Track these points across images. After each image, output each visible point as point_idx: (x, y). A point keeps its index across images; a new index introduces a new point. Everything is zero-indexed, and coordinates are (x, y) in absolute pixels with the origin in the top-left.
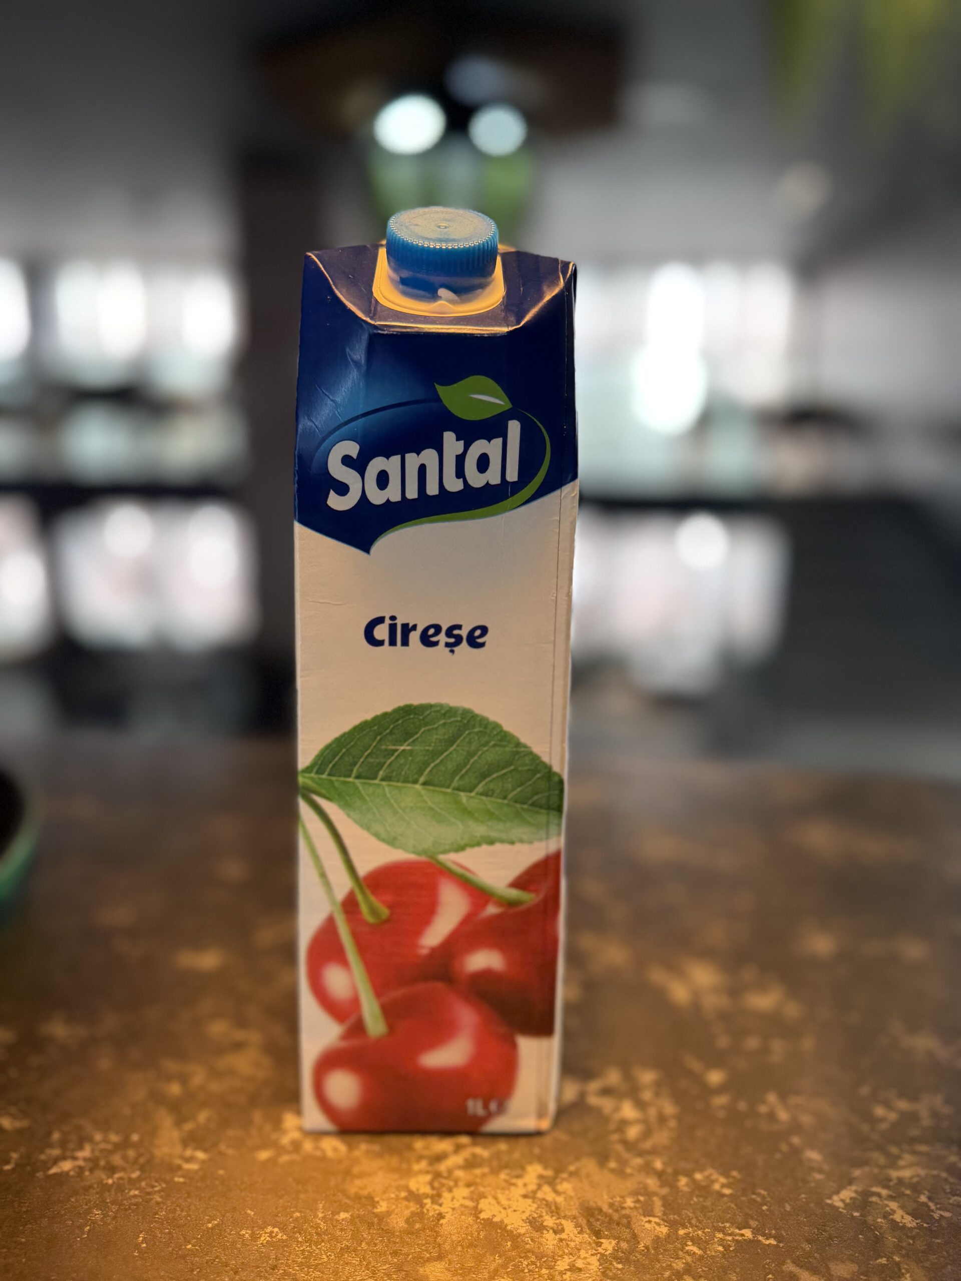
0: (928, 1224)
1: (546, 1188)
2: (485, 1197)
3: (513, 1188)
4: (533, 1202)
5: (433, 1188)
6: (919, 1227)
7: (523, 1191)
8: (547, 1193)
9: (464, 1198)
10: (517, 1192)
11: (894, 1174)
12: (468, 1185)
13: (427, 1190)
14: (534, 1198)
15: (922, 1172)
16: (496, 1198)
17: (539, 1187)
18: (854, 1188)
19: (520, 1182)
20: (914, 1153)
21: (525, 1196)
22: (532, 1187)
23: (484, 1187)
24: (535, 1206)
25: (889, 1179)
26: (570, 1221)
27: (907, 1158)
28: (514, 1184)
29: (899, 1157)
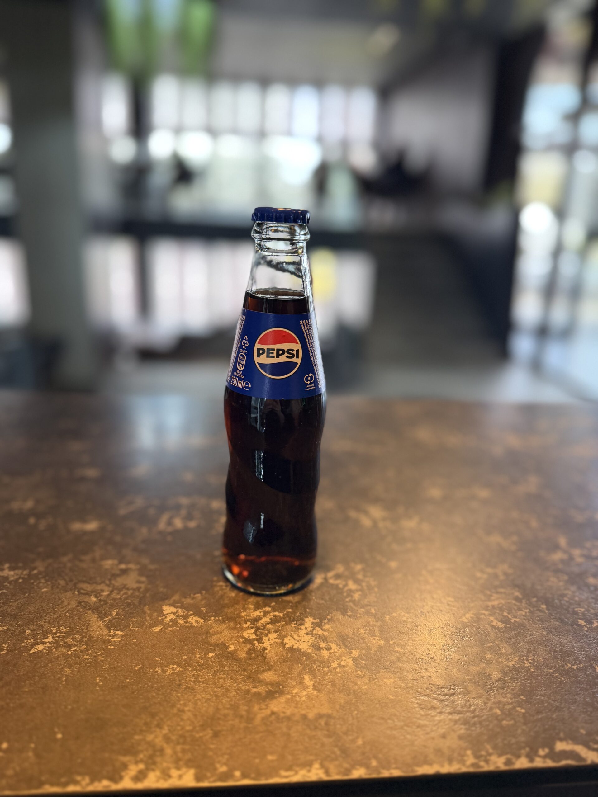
0: (509, 625)
1: (317, 629)
2: (286, 637)
3: (300, 630)
4: (312, 636)
5: (256, 635)
6: (505, 627)
7: (306, 631)
8: (318, 631)
9: (275, 638)
10: (302, 632)
11: (490, 604)
12: (276, 632)
13: (254, 636)
14: (312, 634)
15: (503, 602)
16: (292, 636)
17: (314, 629)
18: (472, 612)
19: (303, 627)
20: (498, 593)
21: (307, 634)
22: (310, 629)
23: (284, 632)
24: (314, 638)
25: (488, 606)
26: (333, 644)
27: (495, 596)
28: (300, 629)
29: (491, 596)
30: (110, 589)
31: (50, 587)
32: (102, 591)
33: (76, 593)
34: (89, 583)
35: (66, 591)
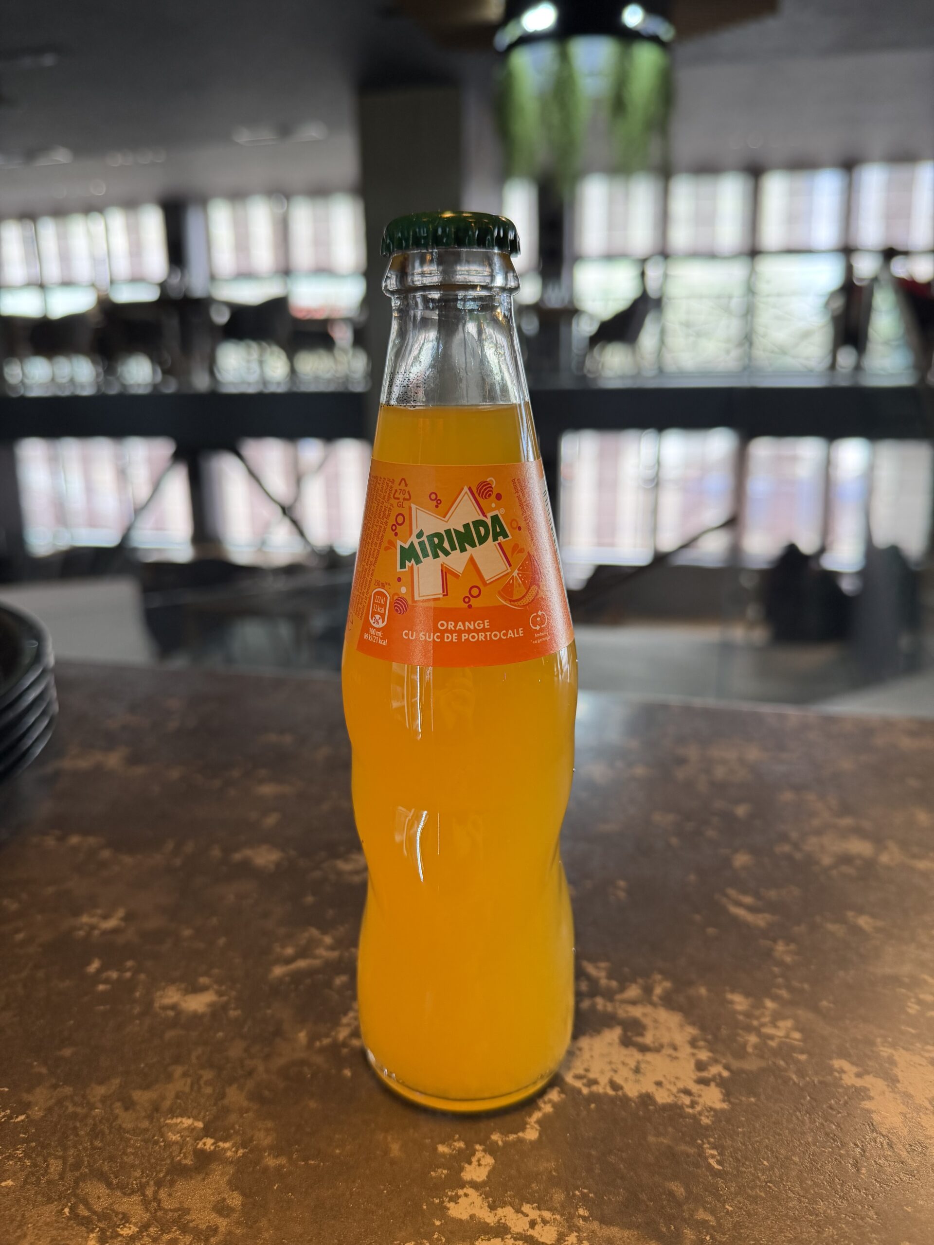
30: (146, 1216)
31: (22, 1176)
32: (126, 1219)
33: (67, 1210)
34: (109, 1185)
35: (50, 1200)
